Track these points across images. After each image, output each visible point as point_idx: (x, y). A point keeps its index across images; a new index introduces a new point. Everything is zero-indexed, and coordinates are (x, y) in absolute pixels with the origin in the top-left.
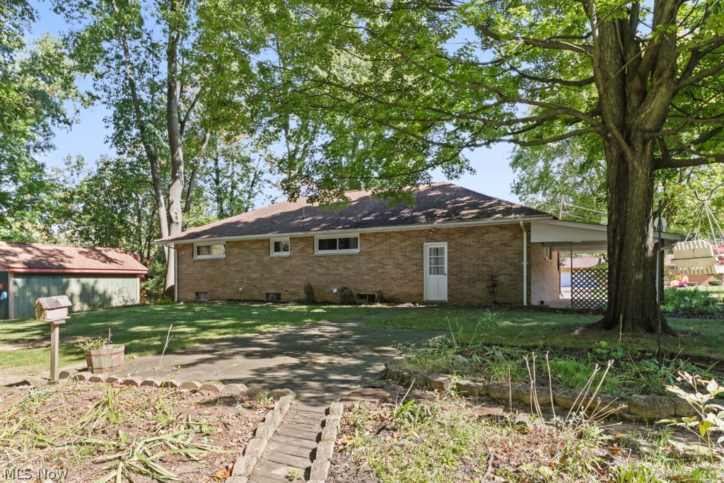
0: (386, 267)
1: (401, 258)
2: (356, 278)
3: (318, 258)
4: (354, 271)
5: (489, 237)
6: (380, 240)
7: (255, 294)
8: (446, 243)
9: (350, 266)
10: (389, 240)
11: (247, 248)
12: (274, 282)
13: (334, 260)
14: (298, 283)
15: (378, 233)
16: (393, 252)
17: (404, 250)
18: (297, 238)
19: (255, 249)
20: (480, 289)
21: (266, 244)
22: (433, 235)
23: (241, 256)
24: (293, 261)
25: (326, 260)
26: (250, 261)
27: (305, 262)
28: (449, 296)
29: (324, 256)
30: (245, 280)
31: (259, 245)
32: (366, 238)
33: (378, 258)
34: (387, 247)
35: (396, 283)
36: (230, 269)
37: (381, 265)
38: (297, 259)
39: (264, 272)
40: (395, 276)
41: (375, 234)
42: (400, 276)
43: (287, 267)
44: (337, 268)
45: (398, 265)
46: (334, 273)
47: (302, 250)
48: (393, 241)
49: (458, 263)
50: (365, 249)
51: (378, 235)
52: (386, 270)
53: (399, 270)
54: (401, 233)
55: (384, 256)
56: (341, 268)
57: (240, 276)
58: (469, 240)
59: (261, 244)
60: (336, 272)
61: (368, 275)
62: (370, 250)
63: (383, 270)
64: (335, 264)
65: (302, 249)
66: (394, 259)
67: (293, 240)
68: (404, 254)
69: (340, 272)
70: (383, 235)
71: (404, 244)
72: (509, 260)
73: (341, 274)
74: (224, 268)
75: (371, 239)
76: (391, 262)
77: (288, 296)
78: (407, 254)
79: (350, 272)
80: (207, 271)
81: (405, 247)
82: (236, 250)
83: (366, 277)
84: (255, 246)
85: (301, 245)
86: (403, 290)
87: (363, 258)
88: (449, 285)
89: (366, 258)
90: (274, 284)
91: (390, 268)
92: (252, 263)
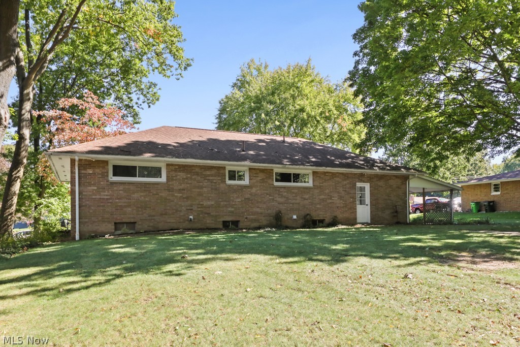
0: (333, 198)
1: (343, 192)
2: (311, 206)
3: (278, 189)
4: (309, 201)
5: (392, 182)
6: (328, 178)
7: (209, 222)
8: (369, 184)
9: (307, 196)
10: (335, 178)
11: (197, 174)
12: (233, 209)
13: (293, 191)
14: (258, 210)
15: (327, 172)
16: (338, 188)
17: (345, 187)
18: (258, 169)
19: (209, 176)
20: (387, 215)
21: (222, 171)
22: (361, 178)
23: (190, 182)
24: (254, 190)
25: (285, 190)
26: (202, 187)
27: (265, 192)
28: (371, 219)
29: (284, 187)
30: (195, 208)
31: (213, 172)
32: (318, 175)
33: (327, 191)
34: (334, 184)
35: (340, 210)
36: (173, 195)
37: (329, 197)
38: (258, 189)
39: (220, 200)
40: (339, 205)
41: (325, 173)
42: (342, 205)
43: (247, 196)
44: (295, 198)
45: (341, 198)
46: (292, 202)
47: (263, 181)
48: (337, 179)
49: (376, 198)
50: (317, 184)
51: (327, 174)
52: (333, 201)
53: (342, 201)
54: (342, 174)
55: (332, 190)
56: (298, 198)
57: (189, 202)
58: (381, 183)
59: (216, 171)
60: (294, 201)
61: (320, 204)
62: (321, 185)
63: (330, 201)
64: (294, 195)
65: (263, 179)
66: (338, 193)
67: (253, 171)
68: (345, 189)
69: (298, 201)
70: (331, 174)
71: (345, 182)
72: (400, 197)
73: (299, 204)
74: (164, 194)
75: (322, 176)
76: (336, 195)
77: (248, 223)
78: (347, 189)
79: (306, 202)
80: (136, 195)
81: (346, 184)
82: (182, 175)
83: (318, 206)
84: (208, 173)
85: (261, 176)
86: (344, 215)
87: (317, 191)
88: (371, 212)
89: (318, 191)
90: (232, 212)
91: (336, 199)
92: (205, 190)
